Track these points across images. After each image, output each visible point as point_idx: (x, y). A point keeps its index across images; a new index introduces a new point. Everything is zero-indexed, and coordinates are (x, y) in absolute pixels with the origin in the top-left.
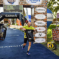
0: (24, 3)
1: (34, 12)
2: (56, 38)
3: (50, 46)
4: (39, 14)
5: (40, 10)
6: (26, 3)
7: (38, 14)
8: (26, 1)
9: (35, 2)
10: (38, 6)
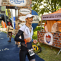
0: (7, 4)
1: (18, 14)
2: (41, 40)
3: (35, 49)
4: (24, 15)
5: (24, 11)
6: (9, 4)
7: (22, 15)
8: (9, 2)
9: (19, 3)
10: (23, 8)
